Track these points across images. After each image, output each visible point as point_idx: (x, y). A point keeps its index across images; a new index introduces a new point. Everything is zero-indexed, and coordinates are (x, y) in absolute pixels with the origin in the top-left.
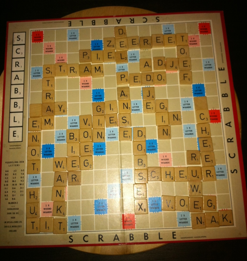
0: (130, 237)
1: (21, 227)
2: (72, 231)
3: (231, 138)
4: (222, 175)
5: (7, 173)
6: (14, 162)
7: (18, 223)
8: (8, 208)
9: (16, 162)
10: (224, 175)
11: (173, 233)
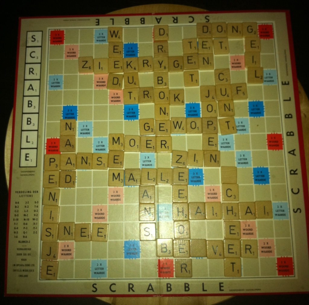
0: (168, 287)
1: (34, 271)
2: (96, 278)
3: (295, 170)
4: (282, 215)
5: (17, 205)
6: (26, 192)
7: (30, 266)
8: (18, 248)
9: (28, 192)
10: (285, 215)
11: (220, 283)
